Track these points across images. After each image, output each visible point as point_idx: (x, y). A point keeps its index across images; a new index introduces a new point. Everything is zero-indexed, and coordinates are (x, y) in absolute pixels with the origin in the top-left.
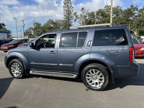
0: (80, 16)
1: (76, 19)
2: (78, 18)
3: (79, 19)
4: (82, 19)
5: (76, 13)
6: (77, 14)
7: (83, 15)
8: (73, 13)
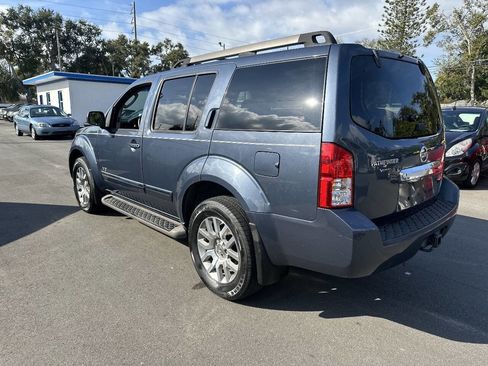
0: (451, 20)
1: (431, 34)
2: (442, 29)
3: (448, 33)
4: (459, 28)
5: (436, 6)
6: (439, 13)
7: (466, 11)
8: (423, 10)
